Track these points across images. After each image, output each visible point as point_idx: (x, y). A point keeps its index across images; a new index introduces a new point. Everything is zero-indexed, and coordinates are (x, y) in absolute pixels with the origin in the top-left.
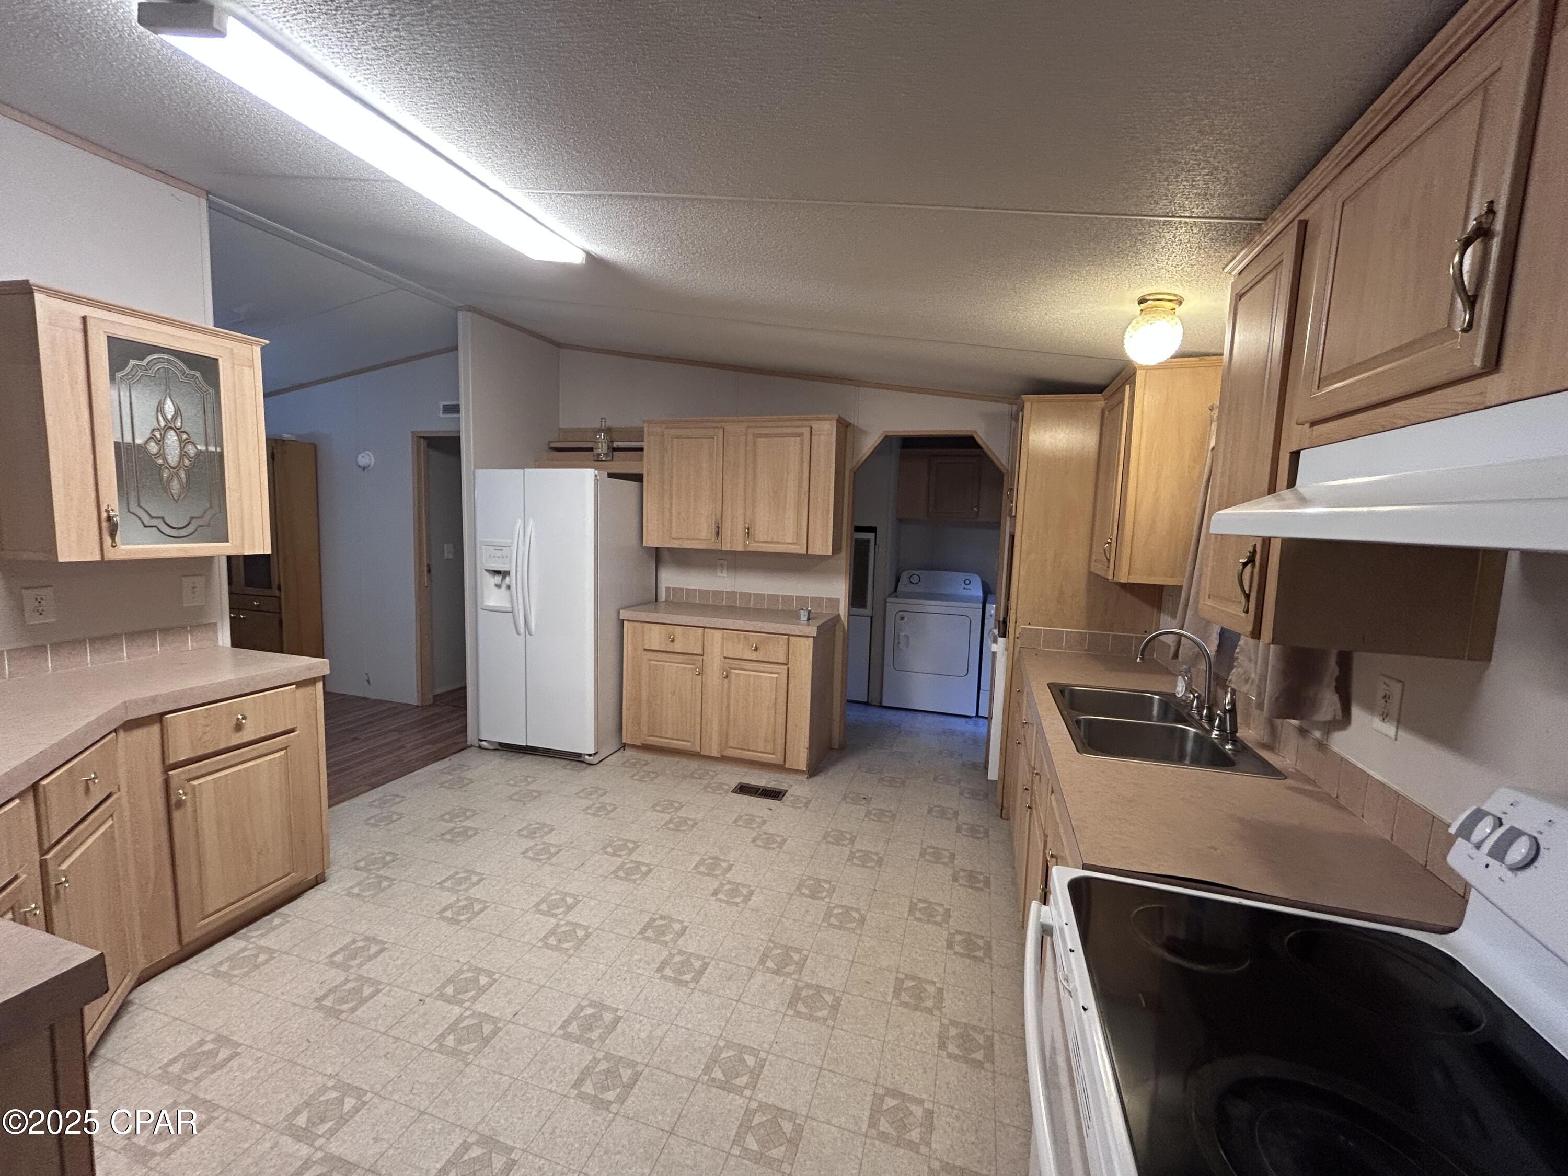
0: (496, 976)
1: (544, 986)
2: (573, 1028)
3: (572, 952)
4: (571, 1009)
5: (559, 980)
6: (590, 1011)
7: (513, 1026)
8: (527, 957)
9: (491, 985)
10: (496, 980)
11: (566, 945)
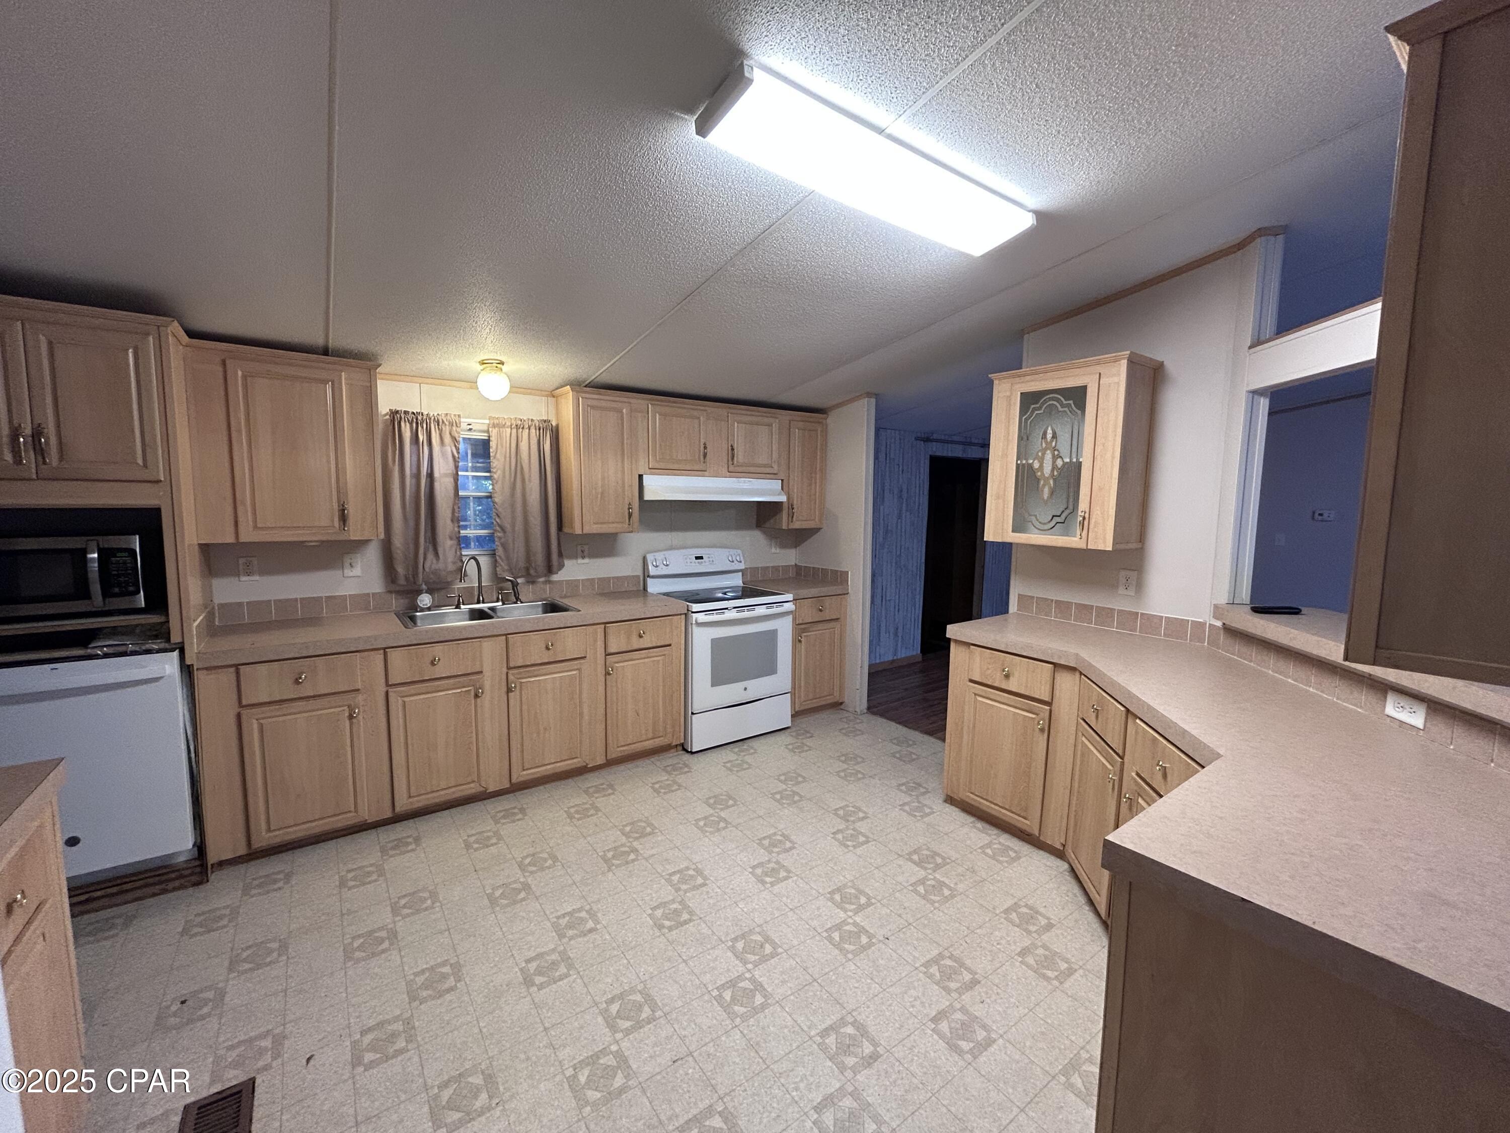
0: (825, 934)
1: (791, 909)
2: (783, 874)
3: (757, 930)
4: (779, 886)
5: (778, 909)
6: (768, 879)
7: (820, 891)
8: (795, 942)
9: (830, 928)
10: (826, 931)
11: (759, 938)
